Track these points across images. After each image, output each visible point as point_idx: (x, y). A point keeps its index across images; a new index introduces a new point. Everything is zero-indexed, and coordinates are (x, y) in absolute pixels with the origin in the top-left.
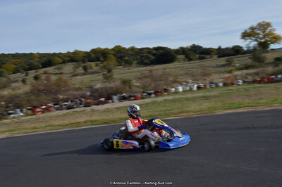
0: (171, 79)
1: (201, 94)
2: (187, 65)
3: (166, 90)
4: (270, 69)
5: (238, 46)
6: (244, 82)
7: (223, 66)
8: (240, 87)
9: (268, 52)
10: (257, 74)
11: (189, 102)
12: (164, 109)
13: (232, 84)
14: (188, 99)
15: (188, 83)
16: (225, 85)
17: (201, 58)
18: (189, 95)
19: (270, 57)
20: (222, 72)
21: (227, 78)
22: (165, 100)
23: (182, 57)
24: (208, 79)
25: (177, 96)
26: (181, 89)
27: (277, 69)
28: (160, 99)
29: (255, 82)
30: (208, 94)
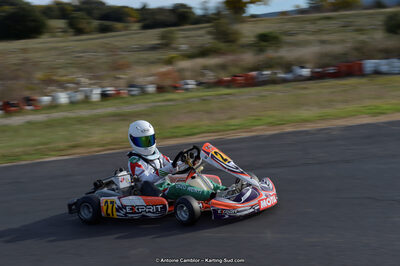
0: (39, 75)
1: (109, 108)
2: (73, 43)
3: (29, 101)
4: (249, 58)
5: (183, 6)
6: (200, 84)
7: (154, 48)
8: (190, 94)
9: (243, 21)
10: (223, 67)
11: (84, 127)
12: (32, 141)
13: (175, 88)
14: (81, 121)
15: (78, 83)
16: (161, 89)
17: (104, 30)
18: (84, 112)
19: (248, 32)
20: (153, 63)
21: (164, 75)
22: (29, 123)
23: (60, 23)
24: (125, 76)
25: (56, 115)
26: (63, 98)
27: (262, 57)
28: (16, 120)
29: (219, 83)
30: (126, 109)
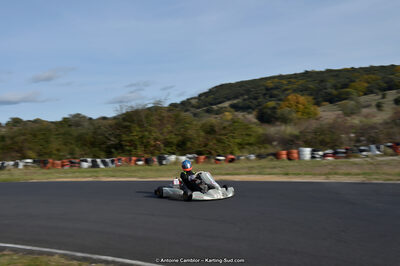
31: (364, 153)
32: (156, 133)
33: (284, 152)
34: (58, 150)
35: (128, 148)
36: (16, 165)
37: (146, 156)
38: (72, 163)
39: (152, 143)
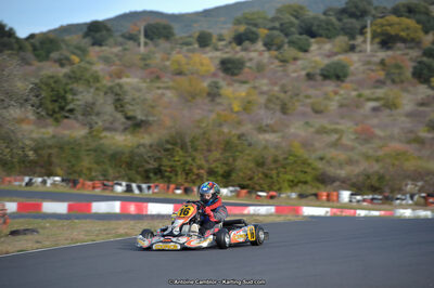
31: (398, 202)
32: (200, 161)
33: (325, 194)
34: (90, 169)
35: (167, 174)
36: (44, 182)
37: (186, 185)
38: (104, 185)
39: (195, 171)
